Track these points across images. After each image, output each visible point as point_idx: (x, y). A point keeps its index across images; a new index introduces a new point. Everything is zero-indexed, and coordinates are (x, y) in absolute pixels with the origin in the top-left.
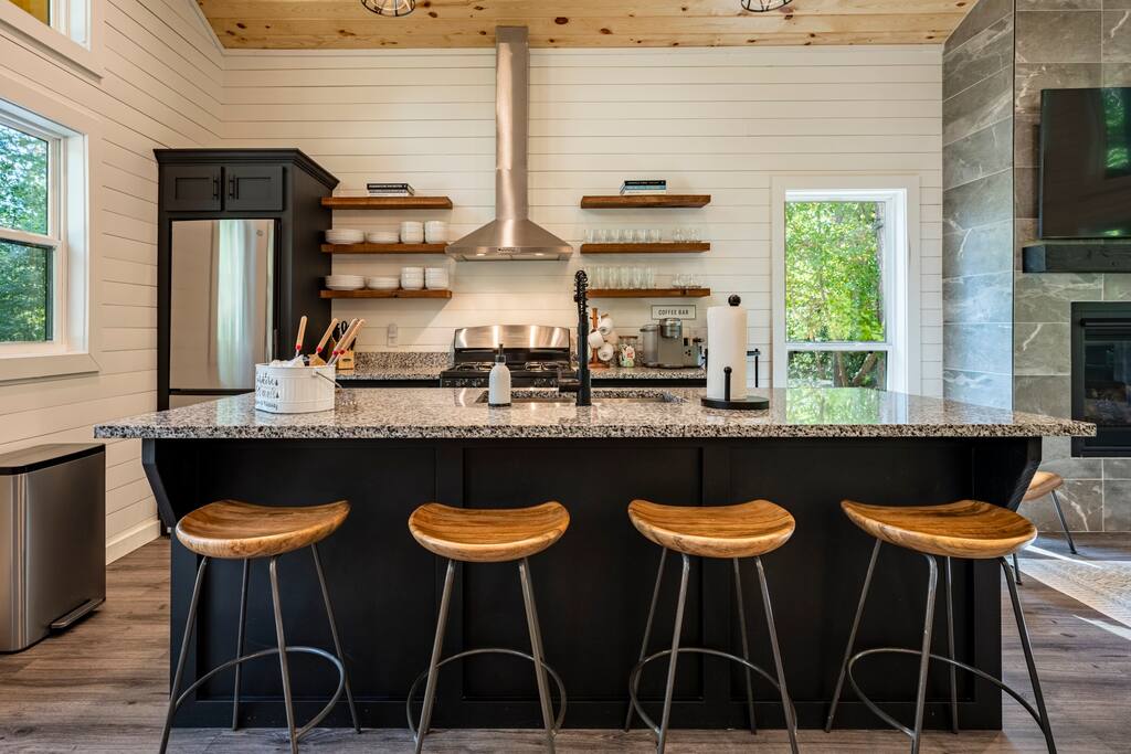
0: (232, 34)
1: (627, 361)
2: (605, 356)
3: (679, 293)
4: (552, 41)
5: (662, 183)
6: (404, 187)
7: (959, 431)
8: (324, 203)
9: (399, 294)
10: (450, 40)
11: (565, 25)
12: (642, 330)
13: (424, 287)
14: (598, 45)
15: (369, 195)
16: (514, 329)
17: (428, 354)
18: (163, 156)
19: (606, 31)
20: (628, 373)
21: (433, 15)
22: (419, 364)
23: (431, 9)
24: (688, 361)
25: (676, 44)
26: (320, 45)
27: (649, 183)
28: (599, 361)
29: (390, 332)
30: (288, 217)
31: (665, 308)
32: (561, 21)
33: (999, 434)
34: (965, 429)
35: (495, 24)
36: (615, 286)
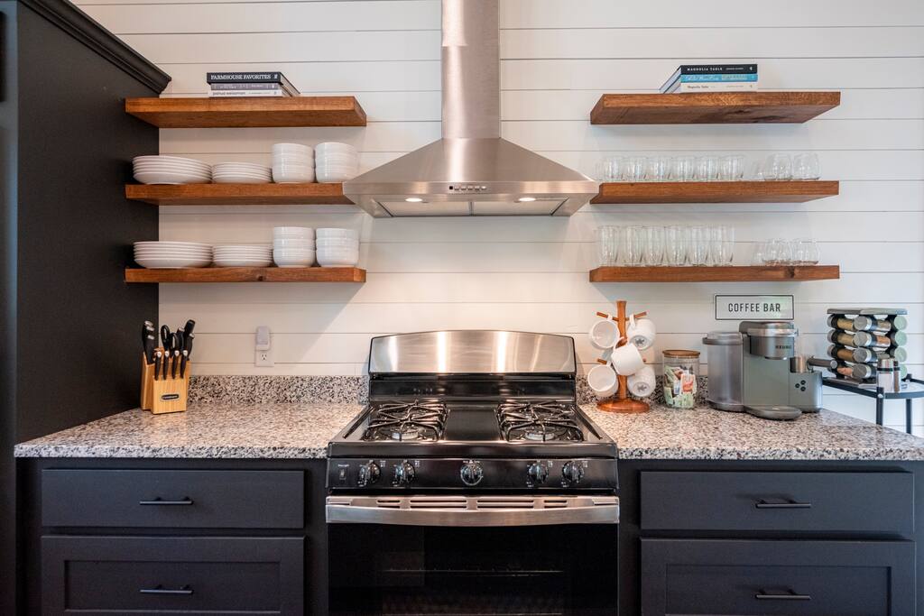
1: (684, 397)
2: (642, 388)
3: (781, 274)
5: (750, 70)
6: (275, 79)
8: (130, 108)
9: (268, 274)
12: (707, 341)
13: (315, 264)
15: (211, 94)
16: (473, 339)
17: (325, 379)
22: (308, 397)
27: (726, 69)
28: (631, 398)
29: (260, 339)
36: (677, 262)
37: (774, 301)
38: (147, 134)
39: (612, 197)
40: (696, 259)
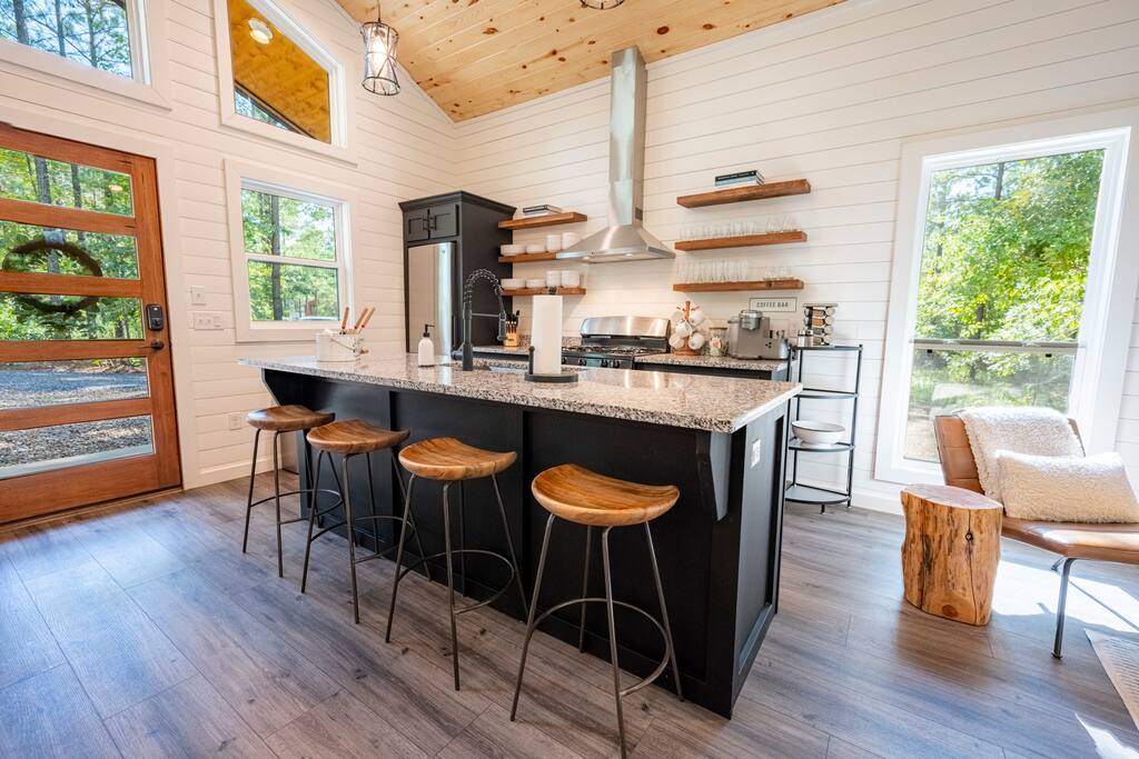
0: (454, 112)
1: (714, 350)
2: (694, 345)
3: (764, 285)
4: (663, 51)
5: (753, 174)
6: (545, 208)
7: (600, 410)
8: (500, 226)
9: (543, 291)
10: (582, 76)
11: (668, 33)
12: (729, 322)
13: (561, 286)
14: (707, 42)
15: (525, 217)
18: (406, 207)
19: (709, 27)
20: (713, 360)
21: (562, 59)
23: (558, 56)
24: (767, 353)
25: (790, 16)
26: (503, 105)
27: (739, 176)
30: (460, 240)
31: (763, 300)
32: (663, 31)
33: (633, 418)
34: (604, 409)
35: (611, 52)
36: (708, 280)
37: (785, 301)
38: (507, 236)
39: (691, 247)
40: (718, 279)
